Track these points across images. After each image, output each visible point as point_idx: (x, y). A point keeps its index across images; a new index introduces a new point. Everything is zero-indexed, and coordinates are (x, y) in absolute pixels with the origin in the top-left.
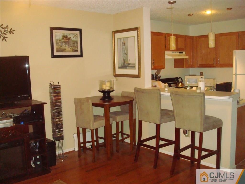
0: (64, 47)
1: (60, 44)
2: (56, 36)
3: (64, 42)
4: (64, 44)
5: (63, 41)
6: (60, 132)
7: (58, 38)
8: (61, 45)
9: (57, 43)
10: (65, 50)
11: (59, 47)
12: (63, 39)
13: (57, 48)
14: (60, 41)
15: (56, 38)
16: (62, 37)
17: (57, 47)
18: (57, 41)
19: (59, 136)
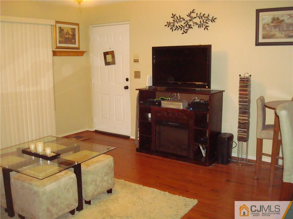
0: (273, 33)
1: (267, 28)
2: (263, 20)
3: (274, 26)
4: (274, 29)
5: (272, 24)
6: (241, 132)
7: (265, 22)
8: (269, 30)
9: (264, 28)
10: (274, 36)
11: (267, 32)
12: (272, 22)
13: (263, 35)
14: (268, 25)
15: (263, 22)
16: (271, 20)
17: (264, 32)
18: (264, 25)
19: (241, 137)
